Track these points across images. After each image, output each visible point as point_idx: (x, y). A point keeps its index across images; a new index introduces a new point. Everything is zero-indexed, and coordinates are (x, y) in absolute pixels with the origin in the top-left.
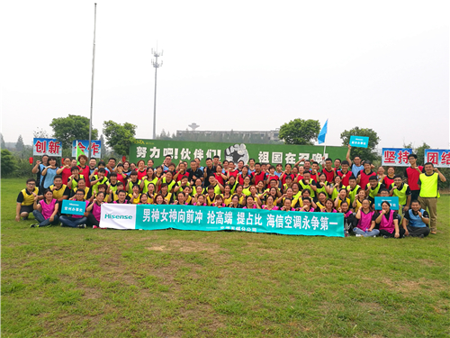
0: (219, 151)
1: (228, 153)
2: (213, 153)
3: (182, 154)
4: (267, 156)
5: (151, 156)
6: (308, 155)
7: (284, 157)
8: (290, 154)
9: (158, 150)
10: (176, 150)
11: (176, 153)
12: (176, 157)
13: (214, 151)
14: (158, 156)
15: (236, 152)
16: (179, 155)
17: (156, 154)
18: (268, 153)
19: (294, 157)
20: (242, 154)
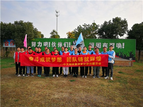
1: (74, 44)
5: (38, 46)
6: (114, 44)
7: (102, 45)
10: (49, 43)
12: (49, 46)
17: (40, 45)
18: (94, 43)
19: (107, 45)
20: (81, 44)
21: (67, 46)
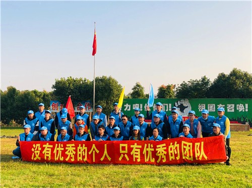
0: (170, 105)
1: (177, 106)
2: (166, 106)
3: (145, 107)
4: (204, 106)
5: (125, 110)
6: (233, 105)
7: (216, 107)
8: (221, 105)
9: (130, 106)
10: (141, 105)
11: (141, 107)
12: (141, 110)
13: (167, 105)
14: (129, 110)
15: (182, 105)
16: (143, 108)
17: (128, 108)
18: (204, 105)
19: (224, 107)
20: (186, 106)
21: (166, 109)
